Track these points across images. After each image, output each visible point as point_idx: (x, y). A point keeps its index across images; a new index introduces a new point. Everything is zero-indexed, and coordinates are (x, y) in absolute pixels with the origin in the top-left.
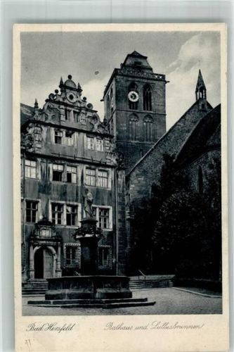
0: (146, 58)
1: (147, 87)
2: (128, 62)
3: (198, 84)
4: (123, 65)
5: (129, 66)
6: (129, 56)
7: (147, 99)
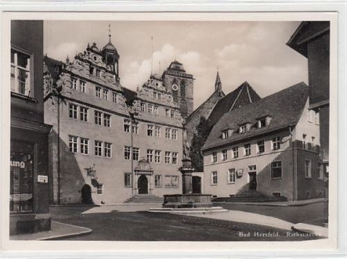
0: (181, 64)
1: (183, 83)
2: (172, 67)
3: (217, 80)
4: (169, 68)
5: (172, 69)
6: (172, 63)
7: (183, 90)
